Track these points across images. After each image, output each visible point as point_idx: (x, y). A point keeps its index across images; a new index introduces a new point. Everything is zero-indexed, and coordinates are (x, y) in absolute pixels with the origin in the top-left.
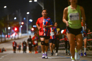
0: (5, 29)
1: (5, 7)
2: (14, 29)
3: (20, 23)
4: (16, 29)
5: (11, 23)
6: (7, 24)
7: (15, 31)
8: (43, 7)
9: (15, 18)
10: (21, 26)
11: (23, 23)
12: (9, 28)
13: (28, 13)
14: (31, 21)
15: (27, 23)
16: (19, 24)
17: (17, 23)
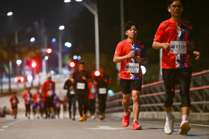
0: (11, 64)
1: (10, 14)
2: (29, 63)
3: (43, 50)
4: (34, 64)
5: (23, 50)
6: (14, 53)
7: (33, 69)
8: (95, 13)
9: (33, 40)
10: (47, 58)
11: (49, 51)
12: (19, 62)
13: (62, 28)
14: (68, 45)
15: (60, 50)
16: (41, 53)
17: (37, 51)
